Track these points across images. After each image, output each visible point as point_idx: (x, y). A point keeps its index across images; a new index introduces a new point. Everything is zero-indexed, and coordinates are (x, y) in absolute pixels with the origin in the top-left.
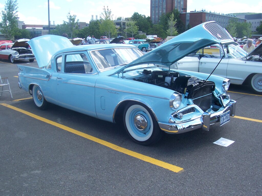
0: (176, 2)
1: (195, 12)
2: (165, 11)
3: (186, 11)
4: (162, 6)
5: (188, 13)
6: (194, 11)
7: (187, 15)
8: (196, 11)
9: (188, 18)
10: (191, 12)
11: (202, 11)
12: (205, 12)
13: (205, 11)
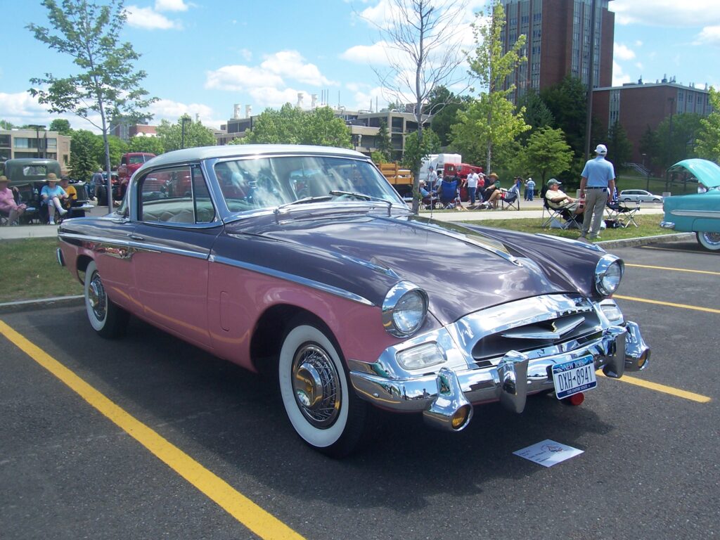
0: (574, 56)
1: (640, 86)
2: (537, 84)
3: (610, 84)
4: (529, 67)
5: (616, 90)
6: (637, 82)
7: (612, 97)
8: (644, 82)
9: (614, 106)
10: (624, 85)
11: (664, 81)
12: (672, 85)
13: (674, 81)
